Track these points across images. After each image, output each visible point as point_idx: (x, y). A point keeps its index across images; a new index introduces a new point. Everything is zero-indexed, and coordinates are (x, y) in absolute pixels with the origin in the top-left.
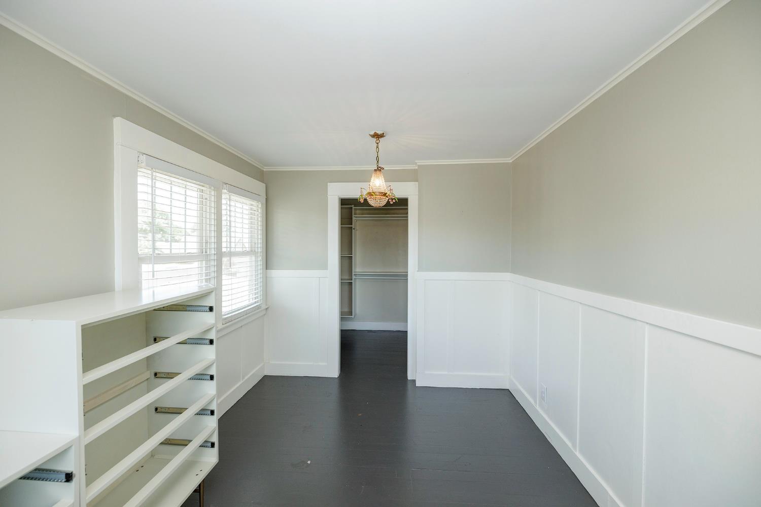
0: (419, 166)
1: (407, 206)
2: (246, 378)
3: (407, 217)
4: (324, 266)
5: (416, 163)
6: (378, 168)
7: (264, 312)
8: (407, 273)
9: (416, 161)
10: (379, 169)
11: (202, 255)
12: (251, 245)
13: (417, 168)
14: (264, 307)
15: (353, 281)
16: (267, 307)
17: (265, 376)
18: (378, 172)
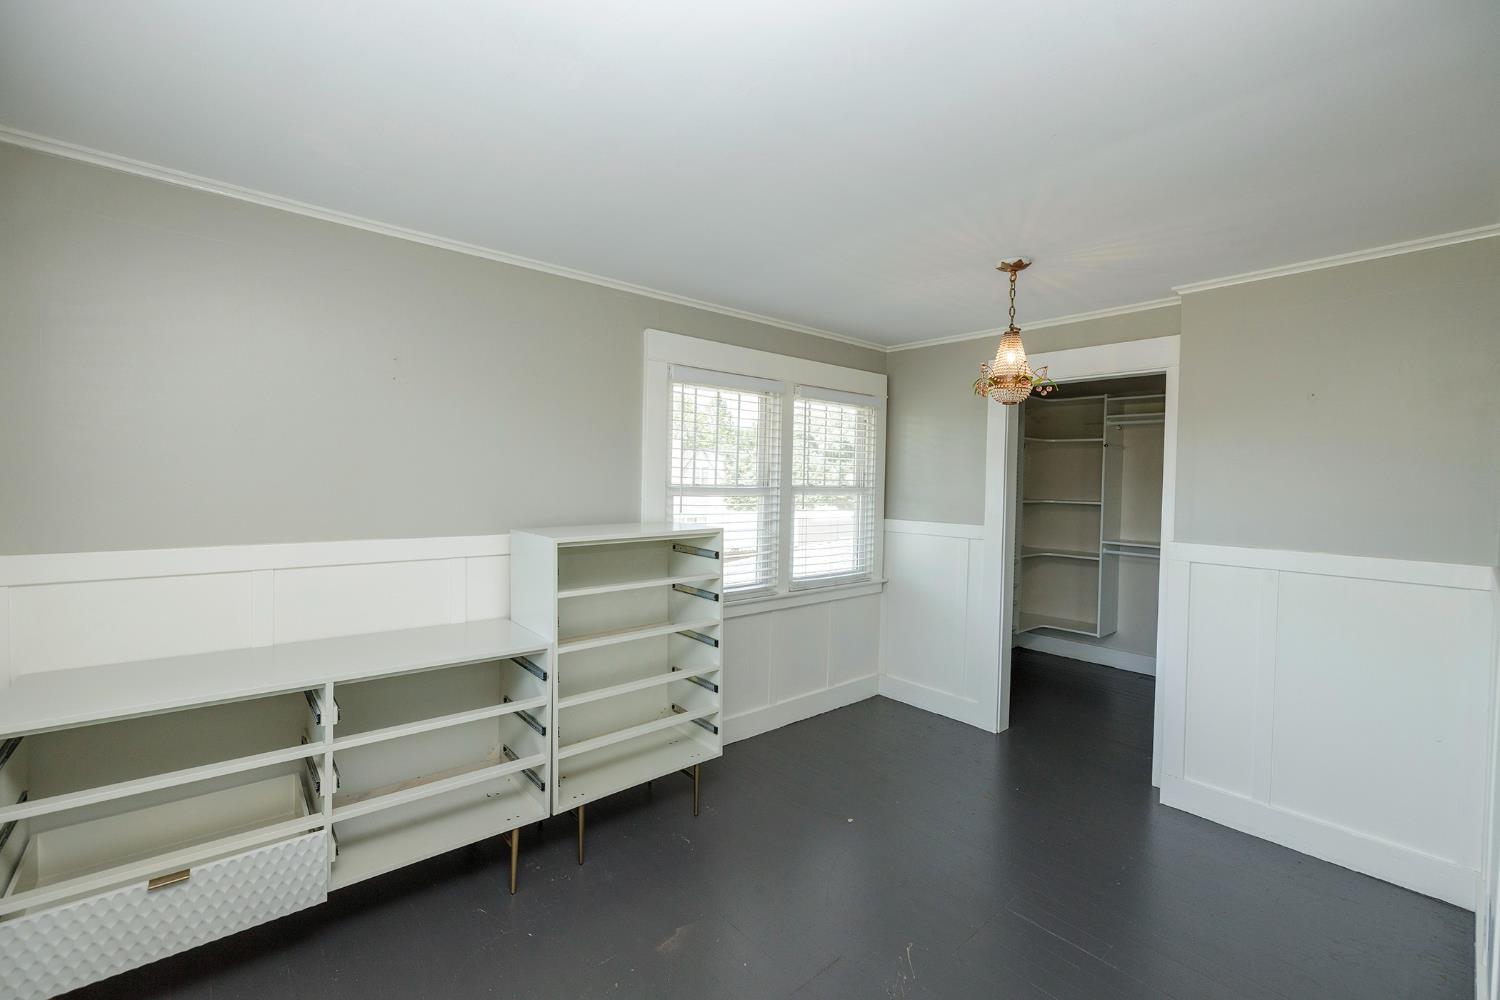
0: (1184, 297)
1: (1164, 393)
2: (837, 685)
3: (1163, 417)
4: (977, 517)
5: (1177, 294)
6: (1012, 330)
7: (878, 588)
8: (1159, 544)
9: (1173, 288)
10: (1014, 331)
11: (764, 488)
12: (858, 477)
13: (1180, 303)
14: (876, 578)
15: (1100, 559)
16: (884, 581)
17: (878, 696)
18: (1012, 338)
